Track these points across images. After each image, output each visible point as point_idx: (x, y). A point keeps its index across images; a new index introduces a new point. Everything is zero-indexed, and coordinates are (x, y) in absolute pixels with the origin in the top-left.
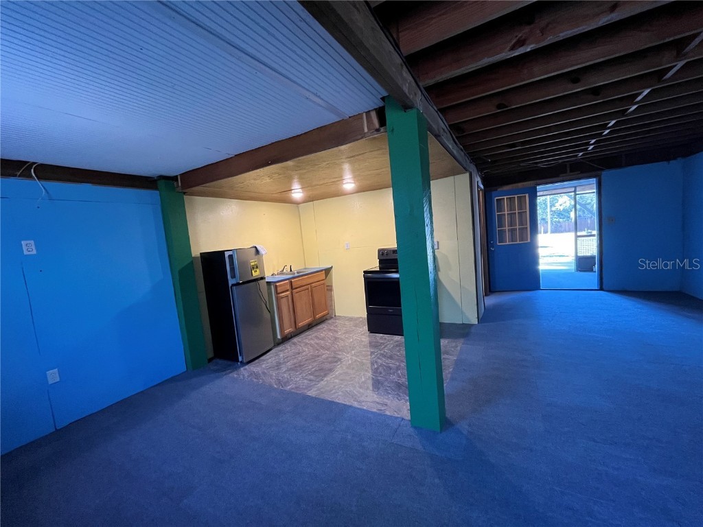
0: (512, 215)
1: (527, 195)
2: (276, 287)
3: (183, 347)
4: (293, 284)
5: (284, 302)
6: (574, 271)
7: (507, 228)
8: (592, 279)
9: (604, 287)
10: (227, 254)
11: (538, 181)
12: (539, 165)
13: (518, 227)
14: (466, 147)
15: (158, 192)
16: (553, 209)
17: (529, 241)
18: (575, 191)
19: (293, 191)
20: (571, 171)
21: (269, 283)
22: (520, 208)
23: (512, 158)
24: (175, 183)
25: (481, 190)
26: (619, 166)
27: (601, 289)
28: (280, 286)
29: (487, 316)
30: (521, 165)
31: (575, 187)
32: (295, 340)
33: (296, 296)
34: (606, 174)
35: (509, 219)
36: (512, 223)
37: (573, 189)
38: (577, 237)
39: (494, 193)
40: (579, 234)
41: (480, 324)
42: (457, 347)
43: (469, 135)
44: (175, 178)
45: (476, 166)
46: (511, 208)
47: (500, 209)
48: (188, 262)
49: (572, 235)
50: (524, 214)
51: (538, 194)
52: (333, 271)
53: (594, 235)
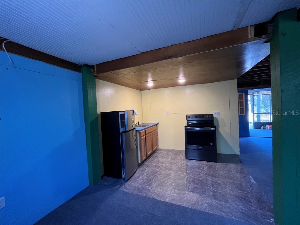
1: (244, 94)
2: (140, 133)
3: (88, 170)
4: (146, 132)
5: (143, 141)
6: (252, 128)
10: (120, 113)
13: (239, 108)
15: (81, 74)
17: (244, 114)
18: (253, 94)
19: (148, 82)
20: (263, 84)
21: (136, 131)
22: (240, 99)
24: (92, 70)
28: (142, 133)
31: (253, 92)
32: (146, 163)
33: (147, 138)
38: (254, 114)
44: (93, 67)
48: (95, 117)
50: (242, 102)
52: (159, 125)
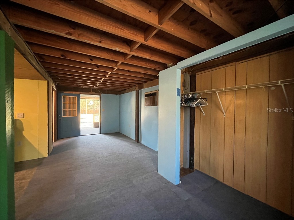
0: (70, 104)
1: (76, 97)
6: (93, 128)
7: (67, 110)
8: (98, 130)
9: (101, 133)
11: (81, 93)
12: (81, 86)
13: (72, 110)
14: (45, 68)
16: (88, 105)
17: (76, 116)
20: (92, 92)
22: (73, 102)
23: (70, 80)
25: (55, 91)
26: (106, 93)
27: (100, 133)
29: (53, 152)
30: (74, 84)
34: (102, 95)
35: (69, 106)
36: (69, 108)
37: (93, 98)
38: (94, 115)
39: (62, 94)
40: (95, 114)
41: (49, 157)
42: (32, 173)
43: (46, 62)
45: (52, 79)
46: (70, 101)
47: (64, 101)
49: (93, 115)
50: (75, 105)
51: (81, 97)
53: (99, 115)
